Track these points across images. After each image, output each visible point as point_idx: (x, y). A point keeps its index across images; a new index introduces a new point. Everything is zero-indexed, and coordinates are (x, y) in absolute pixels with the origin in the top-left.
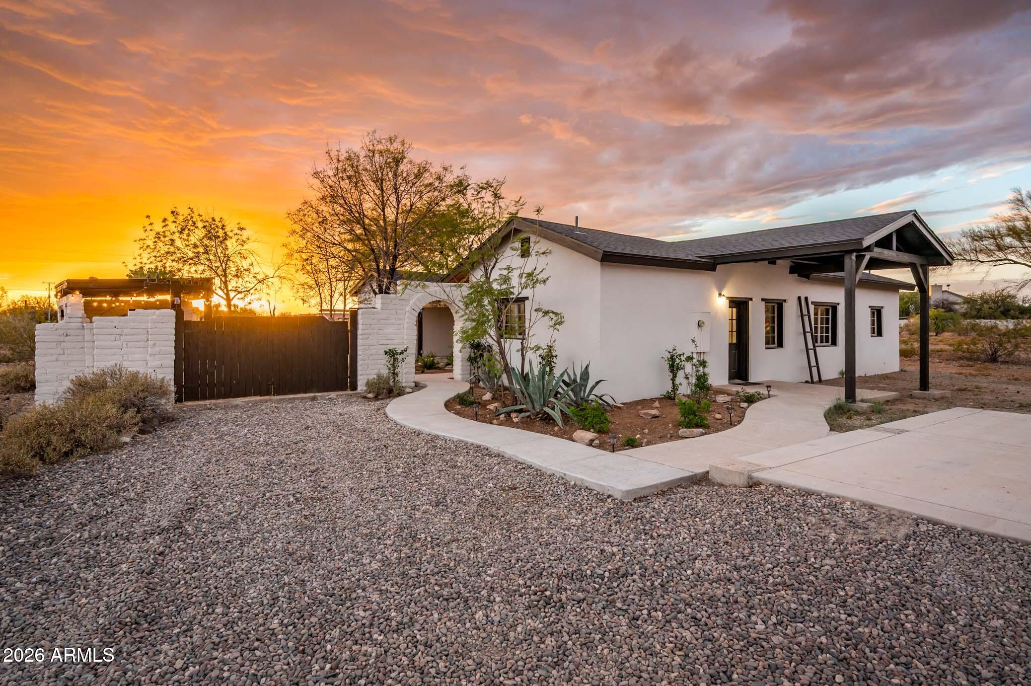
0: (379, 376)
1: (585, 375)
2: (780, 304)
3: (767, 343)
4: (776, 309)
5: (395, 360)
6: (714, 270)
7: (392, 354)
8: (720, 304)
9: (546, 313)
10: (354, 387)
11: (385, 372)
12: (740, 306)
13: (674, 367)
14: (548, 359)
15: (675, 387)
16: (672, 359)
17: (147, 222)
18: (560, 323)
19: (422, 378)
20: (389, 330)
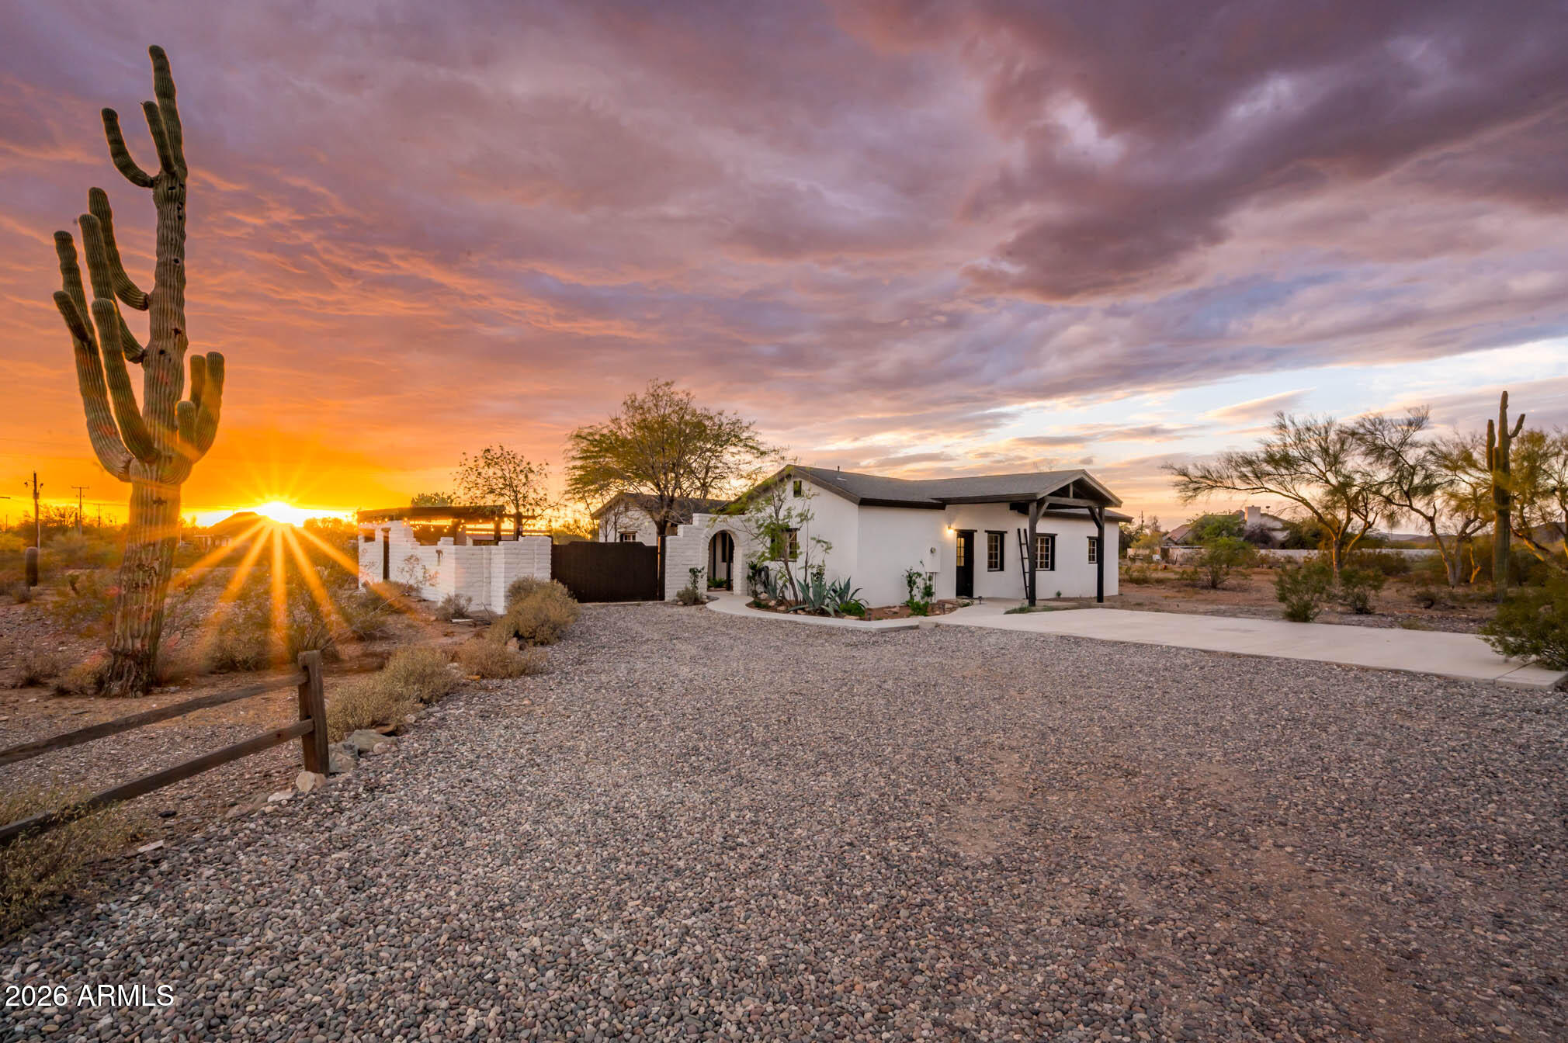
0: (687, 588)
1: (848, 585)
2: (1002, 534)
3: (990, 566)
4: (997, 539)
5: (696, 576)
6: (944, 509)
7: (693, 571)
8: (950, 533)
9: (819, 541)
10: (662, 598)
11: (690, 586)
12: (967, 536)
13: (911, 583)
14: (819, 575)
15: (912, 597)
16: (910, 577)
17: (464, 457)
18: (830, 548)
19: (712, 594)
20: (689, 553)
